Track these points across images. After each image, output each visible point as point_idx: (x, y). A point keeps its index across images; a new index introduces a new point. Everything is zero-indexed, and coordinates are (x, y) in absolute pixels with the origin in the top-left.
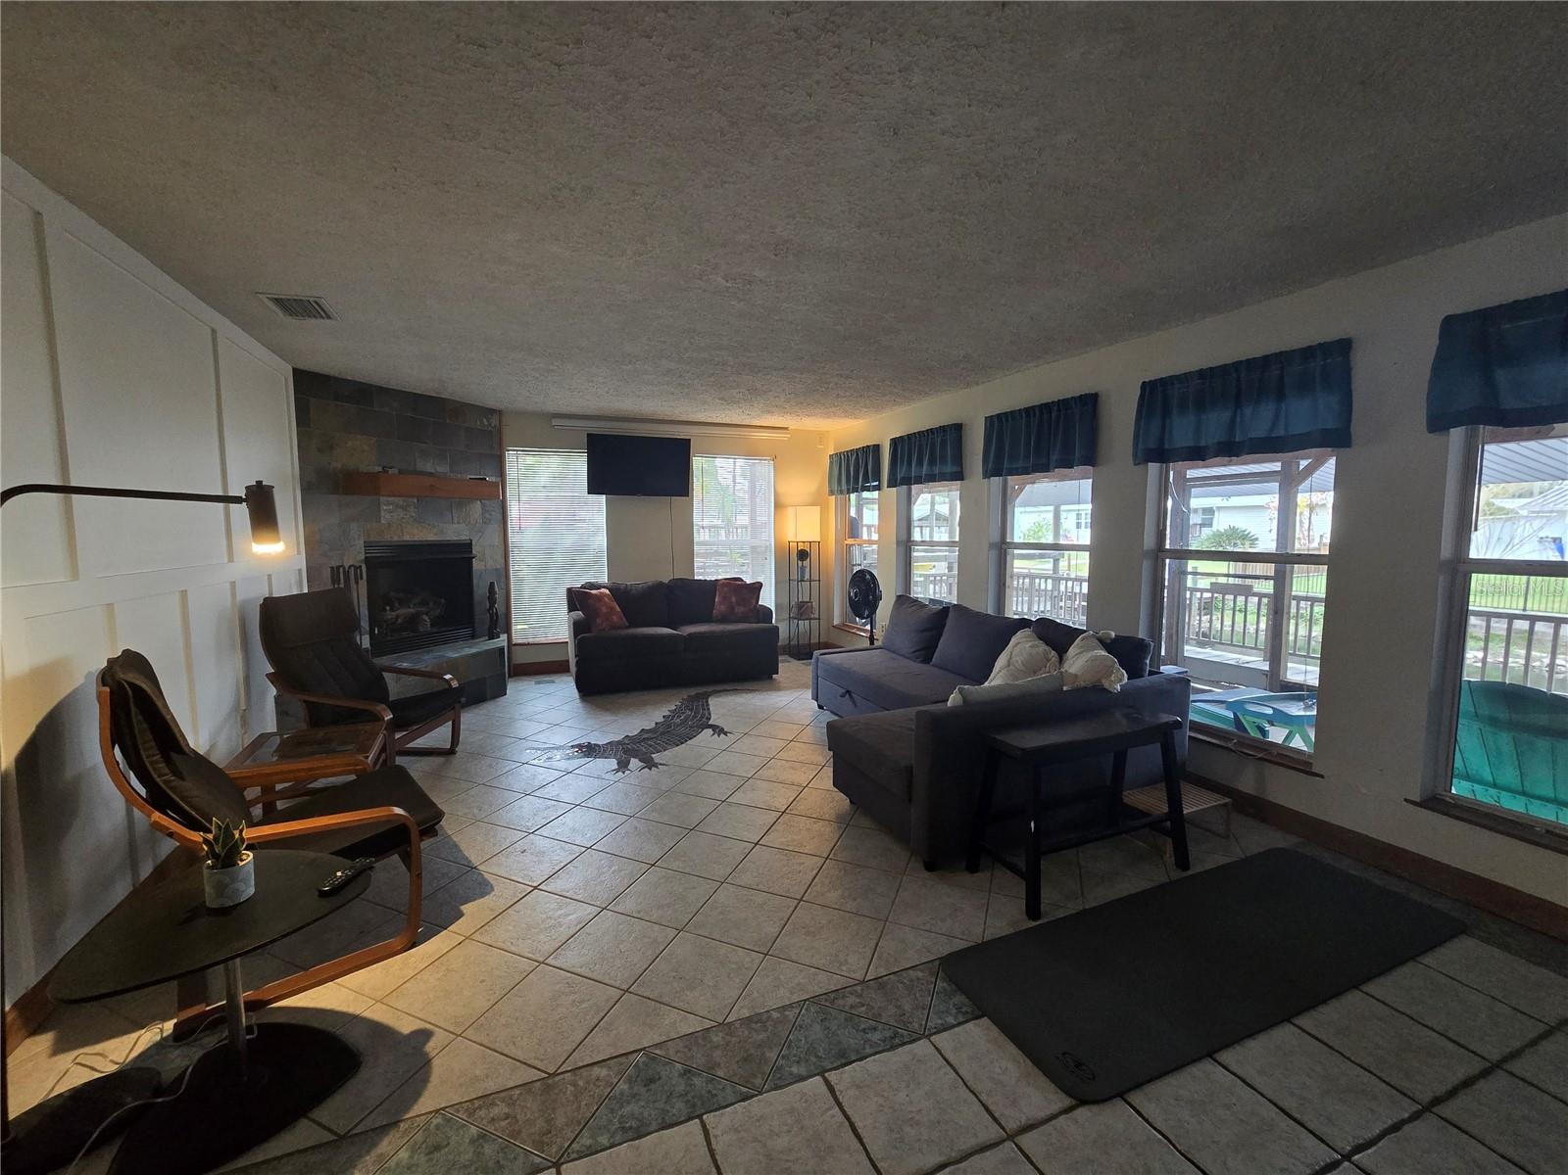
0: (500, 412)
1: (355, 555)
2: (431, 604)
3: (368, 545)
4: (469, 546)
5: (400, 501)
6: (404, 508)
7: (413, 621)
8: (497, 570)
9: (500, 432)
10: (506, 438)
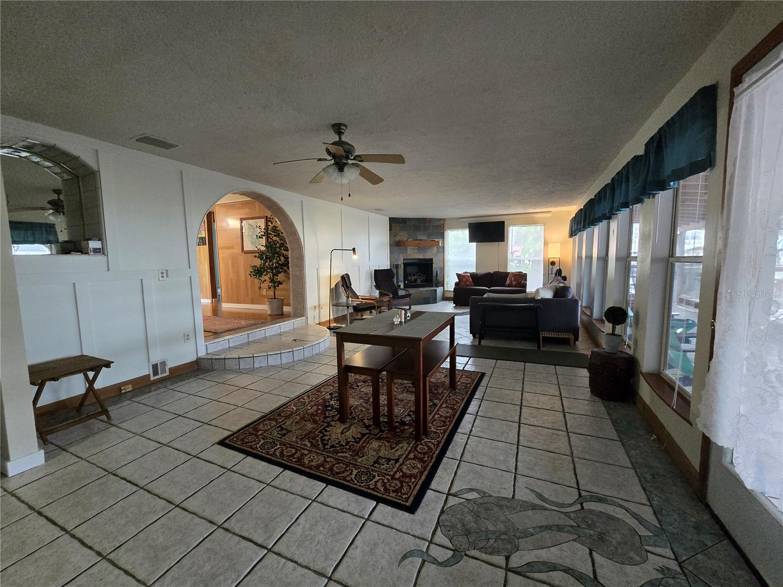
0: (444, 219)
1: (401, 262)
2: (421, 276)
3: (404, 259)
4: (432, 260)
5: (412, 248)
6: (414, 249)
7: (415, 280)
8: (440, 267)
9: (443, 225)
10: (445, 227)
